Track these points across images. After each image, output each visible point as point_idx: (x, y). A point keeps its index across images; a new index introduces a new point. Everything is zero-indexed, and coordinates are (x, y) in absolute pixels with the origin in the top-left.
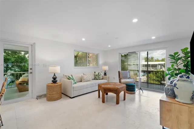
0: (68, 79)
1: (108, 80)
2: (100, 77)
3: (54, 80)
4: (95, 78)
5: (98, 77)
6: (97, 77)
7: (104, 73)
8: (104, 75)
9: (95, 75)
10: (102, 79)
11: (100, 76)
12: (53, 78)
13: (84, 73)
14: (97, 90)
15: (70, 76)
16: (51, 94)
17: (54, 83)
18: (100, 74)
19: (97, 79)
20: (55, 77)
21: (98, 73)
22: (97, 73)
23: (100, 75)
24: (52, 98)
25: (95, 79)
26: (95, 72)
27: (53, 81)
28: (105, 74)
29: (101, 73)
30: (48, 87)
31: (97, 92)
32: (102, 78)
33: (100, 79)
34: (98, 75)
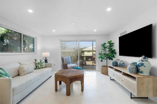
2: (43, 66)
6: (39, 66)
9: (36, 64)
11: (43, 64)
18: (42, 62)
19: (40, 68)
22: (38, 61)
26: (36, 60)
28: (46, 61)
29: (44, 61)
32: (45, 66)
33: (43, 67)
34: (40, 63)
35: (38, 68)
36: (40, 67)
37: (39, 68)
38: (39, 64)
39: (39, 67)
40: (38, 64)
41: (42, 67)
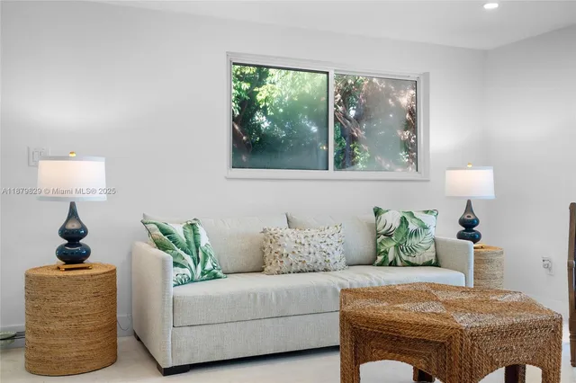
0: (161, 246)
1: (477, 275)
2: (412, 251)
3: (73, 248)
4: (377, 253)
5: (396, 247)
6: (390, 247)
7: (462, 222)
8: (461, 236)
9: (378, 235)
10: (429, 264)
11: (413, 241)
12: (64, 233)
13: (296, 217)
14: (334, 349)
15: (178, 231)
16: (41, 328)
17: (67, 263)
18: (412, 227)
19: (393, 264)
20: (73, 226)
21: (404, 221)
22: (391, 219)
23: (416, 233)
24: (47, 357)
25: (376, 258)
26: (377, 212)
27: (62, 254)
28: (469, 229)
29: (429, 220)
30: (36, 284)
31: (334, 361)
33: (410, 259)
34: (398, 230)
35: (380, 258)
36: (391, 258)
37: (386, 258)
38: (388, 235)
39: (386, 252)
40: (382, 237)
41: (404, 258)
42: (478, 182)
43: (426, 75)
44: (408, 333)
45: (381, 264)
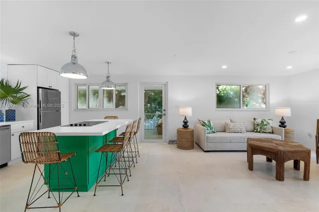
0: (203, 125)
2: (265, 129)
3: (185, 125)
4: (255, 129)
5: (260, 128)
7: (280, 122)
8: (279, 126)
9: (255, 125)
11: (265, 127)
13: (233, 120)
15: (206, 122)
16: (180, 140)
17: (184, 128)
18: (265, 123)
20: (185, 121)
21: (262, 122)
22: (259, 121)
23: (266, 125)
26: (255, 119)
27: (183, 126)
28: (283, 124)
29: (270, 122)
30: (179, 132)
32: (270, 131)
33: (264, 131)
34: (261, 124)
35: (255, 131)
36: (259, 131)
38: (258, 125)
39: (257, 129)
42: (286, 112)
43: (269, 84)
44: (265, 150)
45: (256, 132)
